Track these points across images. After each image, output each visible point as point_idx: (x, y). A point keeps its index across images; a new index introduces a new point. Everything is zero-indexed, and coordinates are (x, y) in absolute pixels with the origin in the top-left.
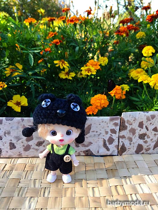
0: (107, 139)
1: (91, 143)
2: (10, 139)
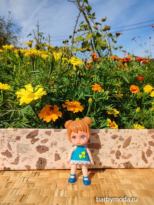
0: (145, 151)
1: (130, 155)
2: (56, 150)
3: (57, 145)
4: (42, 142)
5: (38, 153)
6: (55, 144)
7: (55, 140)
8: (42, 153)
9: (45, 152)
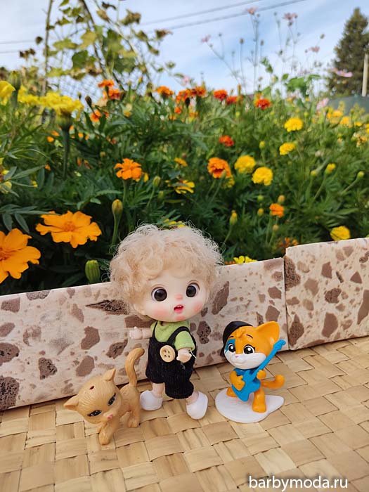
0: (263, 314)
2: (41, 350)
6: (36, 334)
7: (32, 324)
9: (8, 361)
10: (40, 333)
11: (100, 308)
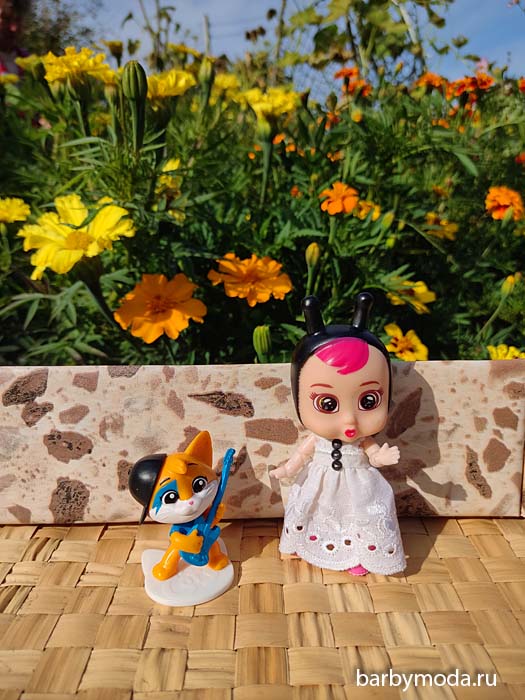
0: (480, 450)
1: (419, 465)
2: (122, 449)
3: (126, 430)
4: (63, 417)
5: (52, 459)
6: (118, 426)
7: (112, 411)
8: (67, 462)
9: (77, 458)
10: (122, 424)
11: (208, 402)
